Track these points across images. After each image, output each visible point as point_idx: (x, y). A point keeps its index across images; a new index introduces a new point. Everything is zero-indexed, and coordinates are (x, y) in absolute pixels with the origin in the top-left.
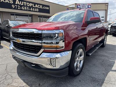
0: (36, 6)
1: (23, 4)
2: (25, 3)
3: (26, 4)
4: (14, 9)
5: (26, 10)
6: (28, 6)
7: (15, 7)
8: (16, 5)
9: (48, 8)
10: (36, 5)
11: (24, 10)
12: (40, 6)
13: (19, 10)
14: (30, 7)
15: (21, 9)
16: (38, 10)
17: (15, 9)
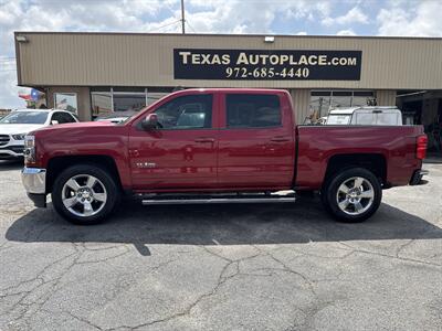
0: (303, 60)
1: (257, 62)
2: (264, 57)
3: (268, 59)
4: (231, 78)
5: (266, 78)
6: (273, 66)
7: (234, 72)
8: (238, 66)
9: (352, 62)
10: (303, 57)
11: (260, 78)
12: (317, 60)
13: (244, 79)
14: (278, 68)
15: (251, 78)
16: (306, 72)
17: (233, 78)
